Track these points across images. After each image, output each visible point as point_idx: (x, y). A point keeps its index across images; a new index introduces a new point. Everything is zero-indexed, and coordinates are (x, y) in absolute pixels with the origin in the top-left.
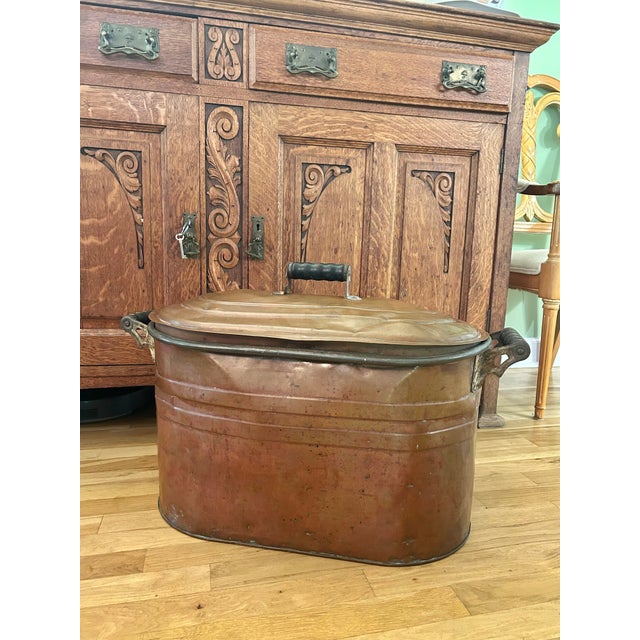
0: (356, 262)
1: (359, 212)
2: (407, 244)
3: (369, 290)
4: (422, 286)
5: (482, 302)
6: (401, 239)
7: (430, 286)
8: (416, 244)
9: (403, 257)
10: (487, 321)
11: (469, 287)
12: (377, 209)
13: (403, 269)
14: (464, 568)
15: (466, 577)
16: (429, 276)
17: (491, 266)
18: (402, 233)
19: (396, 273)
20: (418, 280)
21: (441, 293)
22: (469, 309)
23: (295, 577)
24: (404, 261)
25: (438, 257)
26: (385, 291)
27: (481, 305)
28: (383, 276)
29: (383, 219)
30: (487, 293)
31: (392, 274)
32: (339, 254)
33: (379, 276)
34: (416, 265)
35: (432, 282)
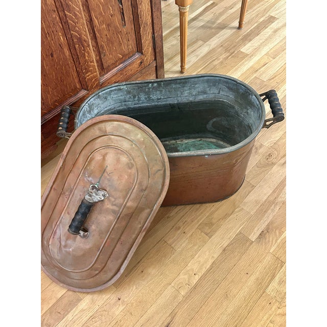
0: (67, 53)
1: (56, 17)
2: (96, 22)
3: (83, 67)
4: (113, 44)
5: (149, 33)
6: (91, 21)
7: (117, 41)
8: (102, 19)
9: (96, 32)
10: (153, 42)
11: (140, 28)
12: (69, 11)
13: (99, 40)
14: (198, 214)
15: (201, 219)
16: (115, 34)
17: (150, 7)
18: (90, 16)
19: (95, 44)
20: (110, 41)
21: (125, 41)
22: (143, 41)
23: (142, 261)
24: (97, 34)
25: (117, 19)
26: (93, 62)
27: (149, 35)
28: (89, 54)
29: (76, 15)
30: (151, 25)
31: (93, 46)
32: (55, 56)
33: (86, 54)
34: (106, 32)
35: (118, 37)
